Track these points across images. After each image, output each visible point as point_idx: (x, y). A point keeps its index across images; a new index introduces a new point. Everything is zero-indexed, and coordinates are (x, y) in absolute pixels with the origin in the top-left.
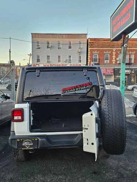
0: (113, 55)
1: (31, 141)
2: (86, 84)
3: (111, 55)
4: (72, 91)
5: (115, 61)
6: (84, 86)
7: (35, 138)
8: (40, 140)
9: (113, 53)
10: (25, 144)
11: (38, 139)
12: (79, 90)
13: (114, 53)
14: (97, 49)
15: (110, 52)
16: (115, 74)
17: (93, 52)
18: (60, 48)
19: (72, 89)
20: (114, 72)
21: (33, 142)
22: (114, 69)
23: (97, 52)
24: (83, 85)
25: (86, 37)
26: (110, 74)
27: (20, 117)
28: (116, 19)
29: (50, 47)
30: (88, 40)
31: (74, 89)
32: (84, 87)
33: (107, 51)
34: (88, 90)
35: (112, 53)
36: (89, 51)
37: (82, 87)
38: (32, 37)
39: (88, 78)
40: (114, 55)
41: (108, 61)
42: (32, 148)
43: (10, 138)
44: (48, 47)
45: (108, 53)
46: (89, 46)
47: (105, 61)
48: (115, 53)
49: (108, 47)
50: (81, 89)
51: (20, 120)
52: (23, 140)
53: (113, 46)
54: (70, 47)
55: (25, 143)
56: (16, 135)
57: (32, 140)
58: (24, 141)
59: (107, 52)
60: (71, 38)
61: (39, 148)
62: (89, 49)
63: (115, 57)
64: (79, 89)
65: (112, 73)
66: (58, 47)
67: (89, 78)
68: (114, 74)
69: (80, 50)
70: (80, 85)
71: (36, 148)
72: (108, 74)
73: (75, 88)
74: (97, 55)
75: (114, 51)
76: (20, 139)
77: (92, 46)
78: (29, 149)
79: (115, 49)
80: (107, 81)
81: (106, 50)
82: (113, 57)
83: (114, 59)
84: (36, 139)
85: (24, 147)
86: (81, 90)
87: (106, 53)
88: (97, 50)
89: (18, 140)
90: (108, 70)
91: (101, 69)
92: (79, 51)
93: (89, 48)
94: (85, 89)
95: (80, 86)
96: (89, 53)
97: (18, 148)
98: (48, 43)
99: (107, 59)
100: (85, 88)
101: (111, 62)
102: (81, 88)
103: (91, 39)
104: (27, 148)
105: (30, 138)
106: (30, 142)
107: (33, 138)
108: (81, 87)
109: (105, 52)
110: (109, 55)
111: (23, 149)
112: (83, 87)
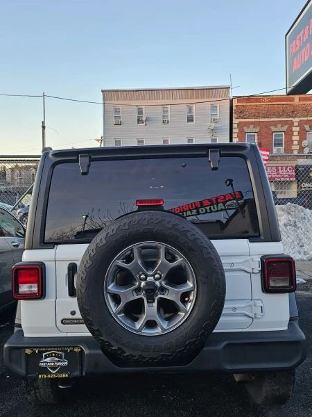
0: (292, 135)
1: (63, 354)
2: (225, 196)
3: (289, 133)
4: (189, 216)
5: (297, 148)
6: (219, 201)
7: (74, 347)
8: (86, 351)
9: (294, 129)
10: (47, 362)
11: (81, 348)
12: (206, 212)
13: (296, 129)
14: (253, 120)
15: (285, 128)
16: (299, 181)
17: (246, 129)
18: (168, 123)
19: (190, 210)
20: (297, 174)
21: (68, 356)
22: (297, 168)
23: (254, 127)
24: (217, 199)
25: (227, 95)
26: (288, 179)
27: (36, 285)
28: (300, 39)
29: (144, 119)
30: (231, 101)
31: (195, 211)
32: (221, 206)
33: (279, 125)
34: (231, 212)
35: (292, 130)
36: (235, 126)
37: (215, 206)
38: (104, 99)
39: (228, 182)
40: (296, 133)
41: (282, 148)
42: (67, 376)
43: (6, 346)
44: (139, 121)
45: (282, 129)
46: (234, 115)
47: (275, 150)
48: (298, 129)
49: (279, 116)
50: (213, 209)
51: (36, 294)
52: (41, 353)
53: (293, 114)
54: (190, 119)
55: (48, 360)
56: (25, 335)
57: (65, 352)
58: (44, 354)
59: (279, 128)
60: (192, 97)
61: (84, 374)
62: (235, 121)
63: (297, 138)
64: (208, 211)
65: (291, 176)
66: (161, 120)
67: (231, 181)
68: (297, 179)
69: (213, 125)
70: (209, 200)
71: (77, 373)
72: (282, 179)
73: (196, 208)
74: (254, 136)
75: (296, 124)
76: (31, 348)
77: (242, 113)
78: (58, 376)
79: (297, 119)
80: (279, 196)
81: (275, 124)
82: (294, 138)
83: (296, 143)
84: (77, 350)
85: (45, 371)
86: (211, 212)
87: (277, 129)
88: (255, 124)
89: (28, 352)
90: (282, 169)
91: (265, 168)
92: (212, 128)
93: (236, 118)
94: (222, 210)
95: (211, 202)
96: (235, 130)
97: (27, 373)
98: (140, 112)
99: (280, 145)
100: (223, 208)
101: (288, 149)
102: (212, 207)
103: (240, 98)
104: (53, 374)
105: (59, 347)
106: (60, 357)
107: (69, 347)
108: (212, 204)
109: (273, 129)
110: (283, 133)
111: (40, 376)
112: (217, 203)
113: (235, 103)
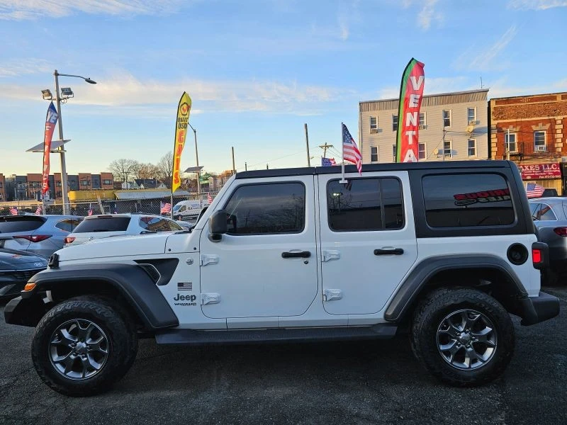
0: (555, 133)
3: (552, 132)
5: (561, 145)
9: (557, 127)
13: (559, 127)
14: (513, 120)
15: (547, 126)
16: (564, 178)
17: (505, 130)
18: (424, 128)
20: (562, 171)
22: (561, 165)
23: (514, 127)
25: (485, 98)
26: (553, 177)
30: (489, 103)
33: (540, 124)
35: (555, 129)
36: (493, 127)
38: (361, 110)
40: (559, 131)
41: (544, 146)
45: (543, 128)
46: (492, 117)
47: (537, 149)
48: (561, 127)
49: (541, 116)
53: (556, 112)
54: (447, 123)
59: (540, 127)
60: (448, 103)
62: (494, 122)
63: (561, 136)
65: (557, 173)
68: (562, 176)
72: (547, 177)
74: (514, 135)
75: (560, 122)
77: (500, 115)
79: (560, 117)
81: (537, 123)
82: (557, 136)
83: (559, 140)
87: (537, 128)
88: (515, 125)
90: (546, 167)
92: (470, 131)
93: (495, 120)
96: (493, 132)
98: (396, 121)
99: (542, 143)
101: (551, 148)
103: (498, 101)
109: (534, 128)
110: (545, 132)
113: (493, 105)
